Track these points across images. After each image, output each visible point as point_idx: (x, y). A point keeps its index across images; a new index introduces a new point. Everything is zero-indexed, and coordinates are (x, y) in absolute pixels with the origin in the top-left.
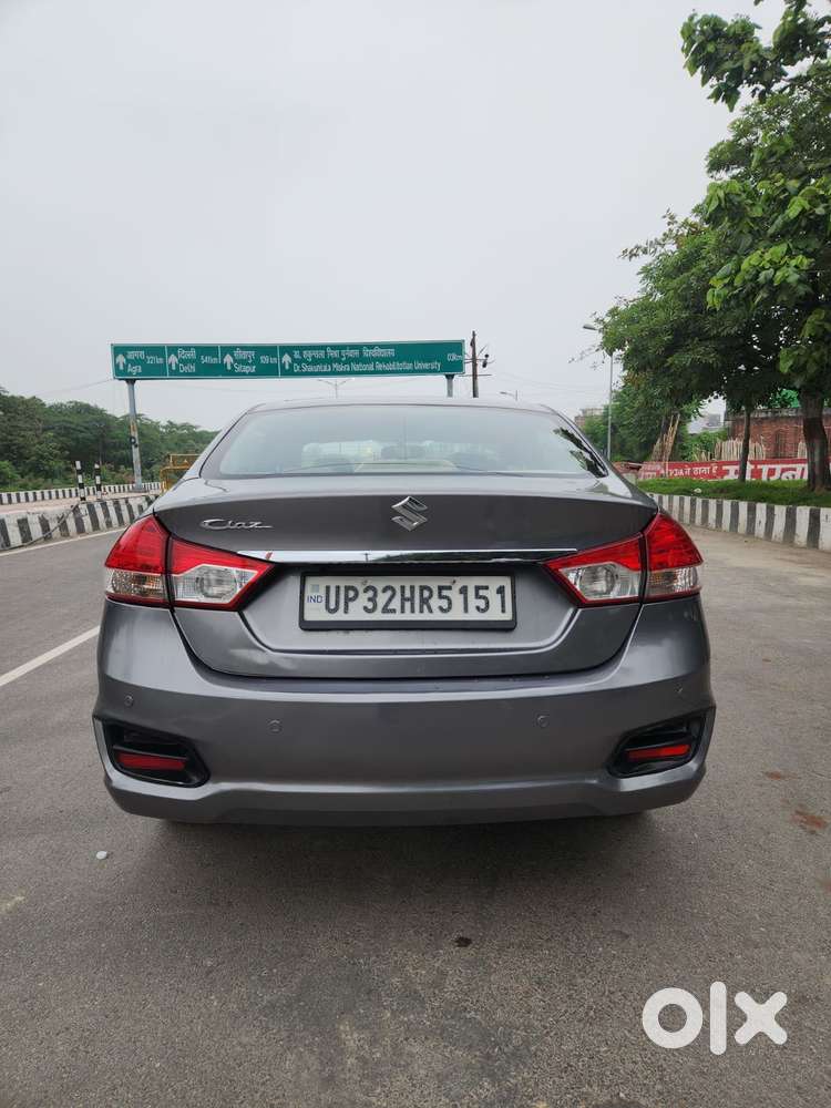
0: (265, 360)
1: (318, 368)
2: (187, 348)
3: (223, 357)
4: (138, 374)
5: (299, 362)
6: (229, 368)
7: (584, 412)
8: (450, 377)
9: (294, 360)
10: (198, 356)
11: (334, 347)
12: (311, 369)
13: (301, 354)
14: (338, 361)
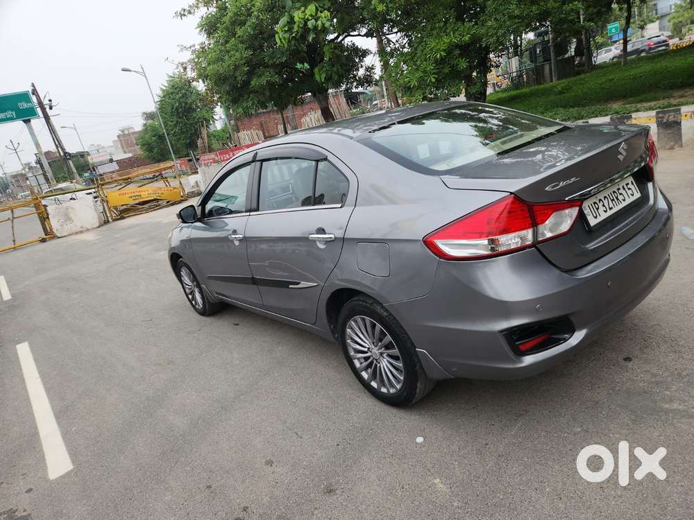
7: (123, 131)
8: (27, 122)
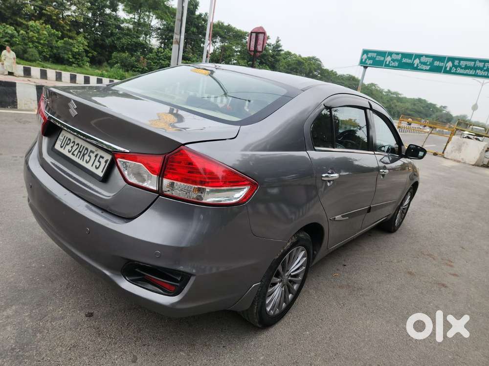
0: (437, 63)
1: (467, 71)
2: (397, 54)
3: (414, 60)
4: (370, 64)
5: (456, 67)
6: (415, 66)
9: (454, 65)
10: (402, 58)
11: (481, 61)
12: (462, 71)
13: (459, 63)
14: (481, 69)
